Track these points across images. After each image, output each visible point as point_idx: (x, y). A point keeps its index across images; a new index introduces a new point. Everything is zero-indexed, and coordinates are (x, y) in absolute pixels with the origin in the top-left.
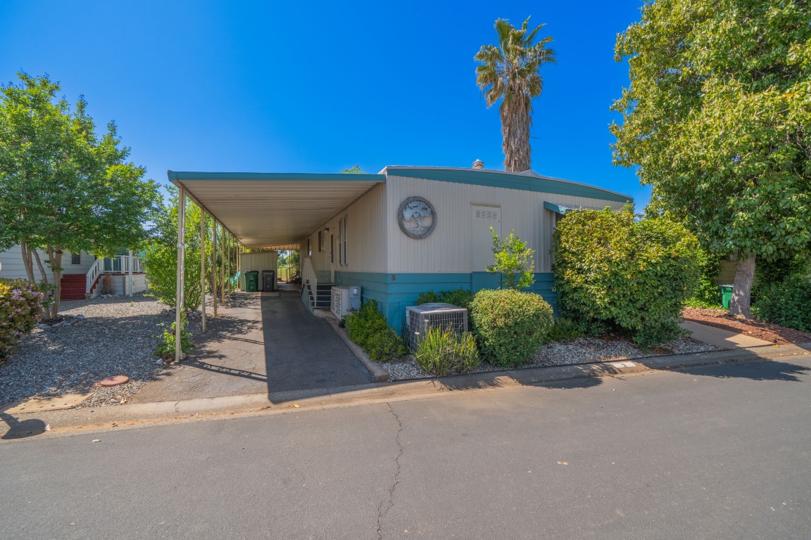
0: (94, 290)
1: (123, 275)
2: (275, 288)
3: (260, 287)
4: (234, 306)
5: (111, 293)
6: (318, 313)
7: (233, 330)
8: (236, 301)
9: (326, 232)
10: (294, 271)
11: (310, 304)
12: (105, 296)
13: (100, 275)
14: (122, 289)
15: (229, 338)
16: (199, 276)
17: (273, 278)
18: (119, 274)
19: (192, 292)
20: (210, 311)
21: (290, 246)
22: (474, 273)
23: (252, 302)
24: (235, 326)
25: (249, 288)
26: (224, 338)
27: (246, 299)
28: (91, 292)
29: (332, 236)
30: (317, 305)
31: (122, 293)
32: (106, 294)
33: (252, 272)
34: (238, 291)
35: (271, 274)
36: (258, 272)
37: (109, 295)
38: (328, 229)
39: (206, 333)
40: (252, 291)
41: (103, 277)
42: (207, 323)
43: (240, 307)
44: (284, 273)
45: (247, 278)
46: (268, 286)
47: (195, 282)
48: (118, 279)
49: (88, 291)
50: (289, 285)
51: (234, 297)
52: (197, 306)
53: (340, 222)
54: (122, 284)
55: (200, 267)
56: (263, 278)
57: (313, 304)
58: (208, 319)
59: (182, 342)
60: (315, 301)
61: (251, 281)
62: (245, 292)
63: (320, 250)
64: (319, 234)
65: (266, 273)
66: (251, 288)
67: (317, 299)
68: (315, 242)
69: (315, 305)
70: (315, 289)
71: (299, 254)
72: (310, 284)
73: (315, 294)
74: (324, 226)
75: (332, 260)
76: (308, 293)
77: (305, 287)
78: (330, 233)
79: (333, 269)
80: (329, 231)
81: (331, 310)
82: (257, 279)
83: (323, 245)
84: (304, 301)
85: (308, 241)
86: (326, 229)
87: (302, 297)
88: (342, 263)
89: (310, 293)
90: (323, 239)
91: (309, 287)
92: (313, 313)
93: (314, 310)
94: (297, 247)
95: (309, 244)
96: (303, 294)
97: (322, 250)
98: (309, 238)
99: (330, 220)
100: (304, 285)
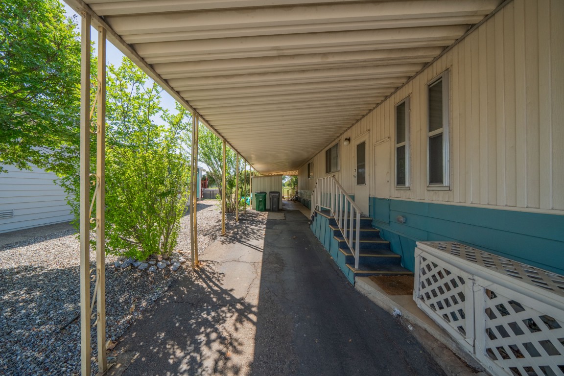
2: (281, 207)
3: (268, 207)
6: (370, 290)
8: (240, 227)
9: (346, 143)
10: (293, 191)
11: (343, 259)
17: (279, 199)
21: (291, 173)
25: (259, 207)
29: (361, 148)
30: (361, 266)
33: (261, 193)
35: (277, 195)
36: (266, 193)
38: (349, 140)
40: (261, 210)
44: (287, 193)
45: (257, 199)
46: (274, 206)
50: (290, 203)
51: (243, 218)
56: (270, 199)
57: (350, 260)
60: (356, 255)
61: (260, 201)
62: (255, 211)
63: (328, 171)
64: (328, 153)
65: (273, 194)
66: (261, 207)
67: (361, 251)
68: (320, 163)
69: (357, 266)
70: (355, 227)
71: (298, 179)
72: (336, 218)
73: (354, 238)
74: (338, 139)
75: (361, 180)
76: (332, 233)
77: (319, 216)
78: (355, 143)
79: (363, 194)
80: (353, 141)
81: (415, 297)
82: (265, 200)
83: (337, 164)
84: (317, 234)
85: (309, 165)
86: (346, 139)
87: (311, 226)
88: (407, 184)
89: (338, 234)
90: (337, 156)
91: (333, 222)
92: (352, 281)
93: (357, 279)
94: (296, 173)
95: (309, 167)
96: (314, 223)
97: (333, 169)
98: (310, 162)
99: (358, 121)
100: (316, 214)
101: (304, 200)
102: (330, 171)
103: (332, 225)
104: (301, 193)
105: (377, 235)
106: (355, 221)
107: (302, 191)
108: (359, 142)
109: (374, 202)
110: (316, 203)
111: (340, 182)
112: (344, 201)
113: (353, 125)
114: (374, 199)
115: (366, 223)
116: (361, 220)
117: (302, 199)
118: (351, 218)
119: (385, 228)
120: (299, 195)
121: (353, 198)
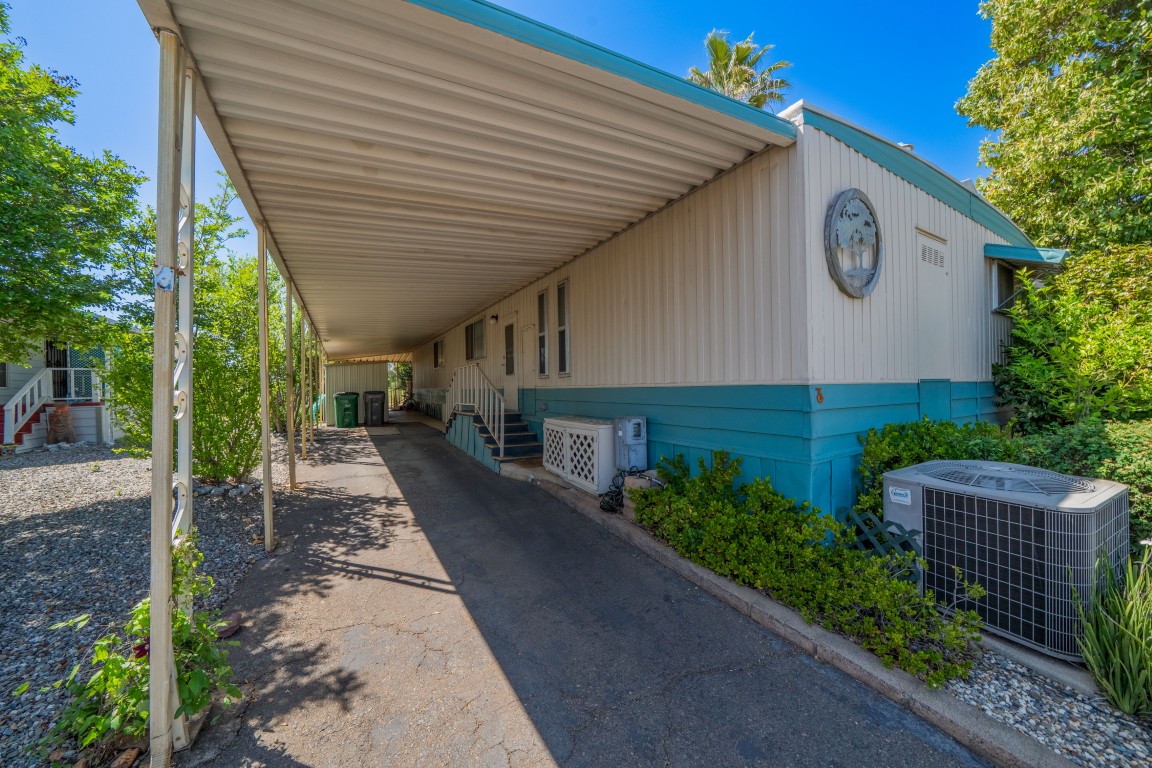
0: (26, 437)
1: (98, 404)
2: (385, 420)
3: (361, 420)
4: (326, 460)
5: (67, 440)
6: (512, 471)
7: (345, 534)
8: (326, 448)
9: (492, 322)
11: (489, 452)
12: (52, 447)
13: (44, 406)
14: (93, 431)
15: (347, 570)
16: (252, 404)
17: (383, 404)
18: (89, 403)
19: (237, 439)
20: (280, 474)
21: (397, 357)
22: (924, 382)
23: (358, 447)
24: (346, 519)
25: (343, 422)
26: (331, 570)
27: (345, 442)
28: (19, 439)
29: (509, 330)
30: (505, 454)
31: (93, 439)
32: (56, 441)
33: (347, 394)
34: (323, 426)
35: (379, 397)
36: (358, 394)
37: (64, 445)
38: (496, 317)
39: (273, 553)
40: (349, 426)
41: (49, 410)
42: (275, 514)
43: (340, 461)
44: (396, 395)
45: (339, 404)
46: (375, 418)
47: (244, 416)
48: (86, 413)
49: (9, 438)
50: (398, 413)
51: (320, 438)
52: (248, 470)
53: (541, 298)
54: (93, 423)
55: (256, 382)
56: (366, 404)
57: (496, 452)
58: (279, 500)
59: (180, 680)
60: (501, 445)
61: (346, 409)
62: (335, 428)
63: (470, 356)
64: (469, 330)
65: (370, 397)
66: (347, 420)
67: (506, 442)
68: (456, 344)
69: (502, 454)
70: (500, 422)
71: (411, 369)
72: (481, 414)
73: (499, 432)
74: (483, 313)
75: (510, 370)
76: (477, 430)
77: (459, 418)
78: (503, 323)
79: (512, 386)
80: (500, 320)
81: (545, 464)
82: (356, 406)
83: (481, 346)
84: (457, 444)
85: (436, 345)
86: (493, 317)
87: (447, 436)
88: (547, 373)
89: (484, 430)
90: (482, 336)
91: (478, 419)
92: (496, 470)
93: (502, 465)
94: (407, 357)
95: (437, 349)
96: (452, 430)
97: (476, 355)
98: (438, 339)
99: (505, 297)
100: (454, 415)
101: (427, 406)
102: (472, 358)
103: (490, 443)
104: (419, 395)
105: (525, 429)
106: (500, 416)
107: (423, 391)
108: (507, 323)
109: (522, 392)
110: (453, 402)
111: (486, 373)
112: (494, 398)
113: (500, 300)
114: (523, 390)
115: (512, 418)
116: (506, 416)
117: (423, 406)
118: (497, 414)
119: (532, 419)
120: (416, 398)
121: (502, 392)
